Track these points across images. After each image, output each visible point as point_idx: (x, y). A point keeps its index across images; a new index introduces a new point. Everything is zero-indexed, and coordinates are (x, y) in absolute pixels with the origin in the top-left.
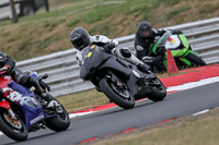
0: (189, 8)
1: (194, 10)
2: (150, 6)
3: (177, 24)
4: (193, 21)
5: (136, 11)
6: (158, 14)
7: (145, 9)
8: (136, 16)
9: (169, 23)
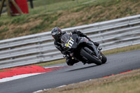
1: (11, 31)
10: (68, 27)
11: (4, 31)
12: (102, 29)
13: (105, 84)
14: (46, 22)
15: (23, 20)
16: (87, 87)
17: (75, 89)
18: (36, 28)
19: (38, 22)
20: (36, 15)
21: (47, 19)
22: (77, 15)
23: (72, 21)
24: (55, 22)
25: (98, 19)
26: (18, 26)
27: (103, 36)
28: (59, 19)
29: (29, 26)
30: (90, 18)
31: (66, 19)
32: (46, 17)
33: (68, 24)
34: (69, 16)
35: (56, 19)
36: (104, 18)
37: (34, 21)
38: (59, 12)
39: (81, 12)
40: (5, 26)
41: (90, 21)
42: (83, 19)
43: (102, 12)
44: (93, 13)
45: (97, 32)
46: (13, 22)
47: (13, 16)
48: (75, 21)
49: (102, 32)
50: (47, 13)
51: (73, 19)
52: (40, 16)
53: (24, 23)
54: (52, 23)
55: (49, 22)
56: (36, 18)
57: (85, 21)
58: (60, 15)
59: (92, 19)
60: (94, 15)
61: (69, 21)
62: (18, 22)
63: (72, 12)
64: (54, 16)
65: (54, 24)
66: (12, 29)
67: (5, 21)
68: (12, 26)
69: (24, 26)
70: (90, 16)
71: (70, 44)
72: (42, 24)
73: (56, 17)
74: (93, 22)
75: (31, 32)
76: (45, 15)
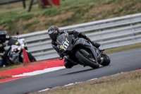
0: (38, 22)
1: (42, 23)
2: (13, 20)
3: (30, 32)
4: (41, 30)
5: (4, 23)
6: (19, 25)
7: (10, 22)
8: (4, 27)
9: (25, 31)
10: (100, 19)
11: (35, 23)
12: (133, 22)
13: (136, 77)
14: (78, 15)
15: (54, 12)
16: (119, 80)
17: (107, 82)
18: (68, 20)
19: (69, 15)
20: (68, 7)
21: (79, 12)
22: (108, 8)
23: (103, 14)
24: (86, 14)
25: (129, 11)
26: (50, 19)
27: (134, 28)
28: (90, 11)
29: (60, 18)
30: (121, 11)
31: (98, 12)
32: (77, 9)
33: (100, 16)
34: (100, 8)
35: (87, 11)
36: (136, 10)
37: (65, 13)
38: (91, 4)
39: (113, 4)
40: (36, 18)
41: (122, 13)
42: (115, 11)
43: (133, 5)
44: (124, 5)
45: (129, 25)
46: (44, 15)
47: (44, 8)
48: (106, 13)
49: (134, 24)
50: (79, 5)
51: (104, 11)
52: (71, 8)
53: (55, 15)
54: (83, 15)
55: (81, 14)
56: (67, 10)
57: (116, 13)
58: (92, 7)
59: (124, 11)
60: (125, 7)
61: (100, 13)
62: (49, 14)
63: (104, 4)
64: (85, 9)
65: (86, 16)
66: (44, 21)
67: (36, 13)
68: (43, 18)
69: (56, 18)
70: (121, 8)
71: (65, 45)
72: (73, 16)
73: (87, 9)
74: (125, 14)
75: (62, 24)
76: (77, 7)
